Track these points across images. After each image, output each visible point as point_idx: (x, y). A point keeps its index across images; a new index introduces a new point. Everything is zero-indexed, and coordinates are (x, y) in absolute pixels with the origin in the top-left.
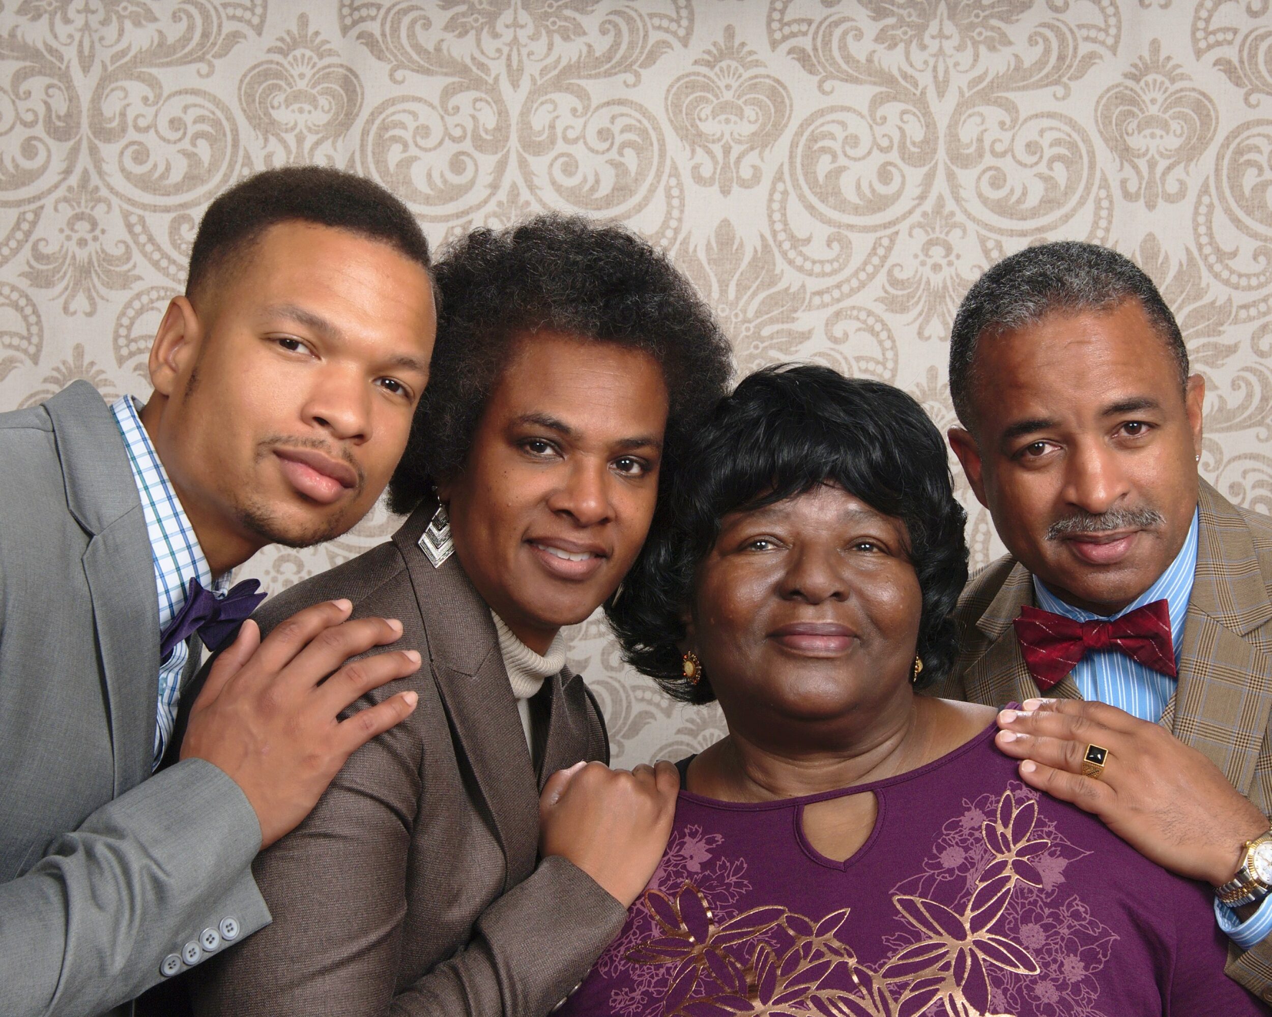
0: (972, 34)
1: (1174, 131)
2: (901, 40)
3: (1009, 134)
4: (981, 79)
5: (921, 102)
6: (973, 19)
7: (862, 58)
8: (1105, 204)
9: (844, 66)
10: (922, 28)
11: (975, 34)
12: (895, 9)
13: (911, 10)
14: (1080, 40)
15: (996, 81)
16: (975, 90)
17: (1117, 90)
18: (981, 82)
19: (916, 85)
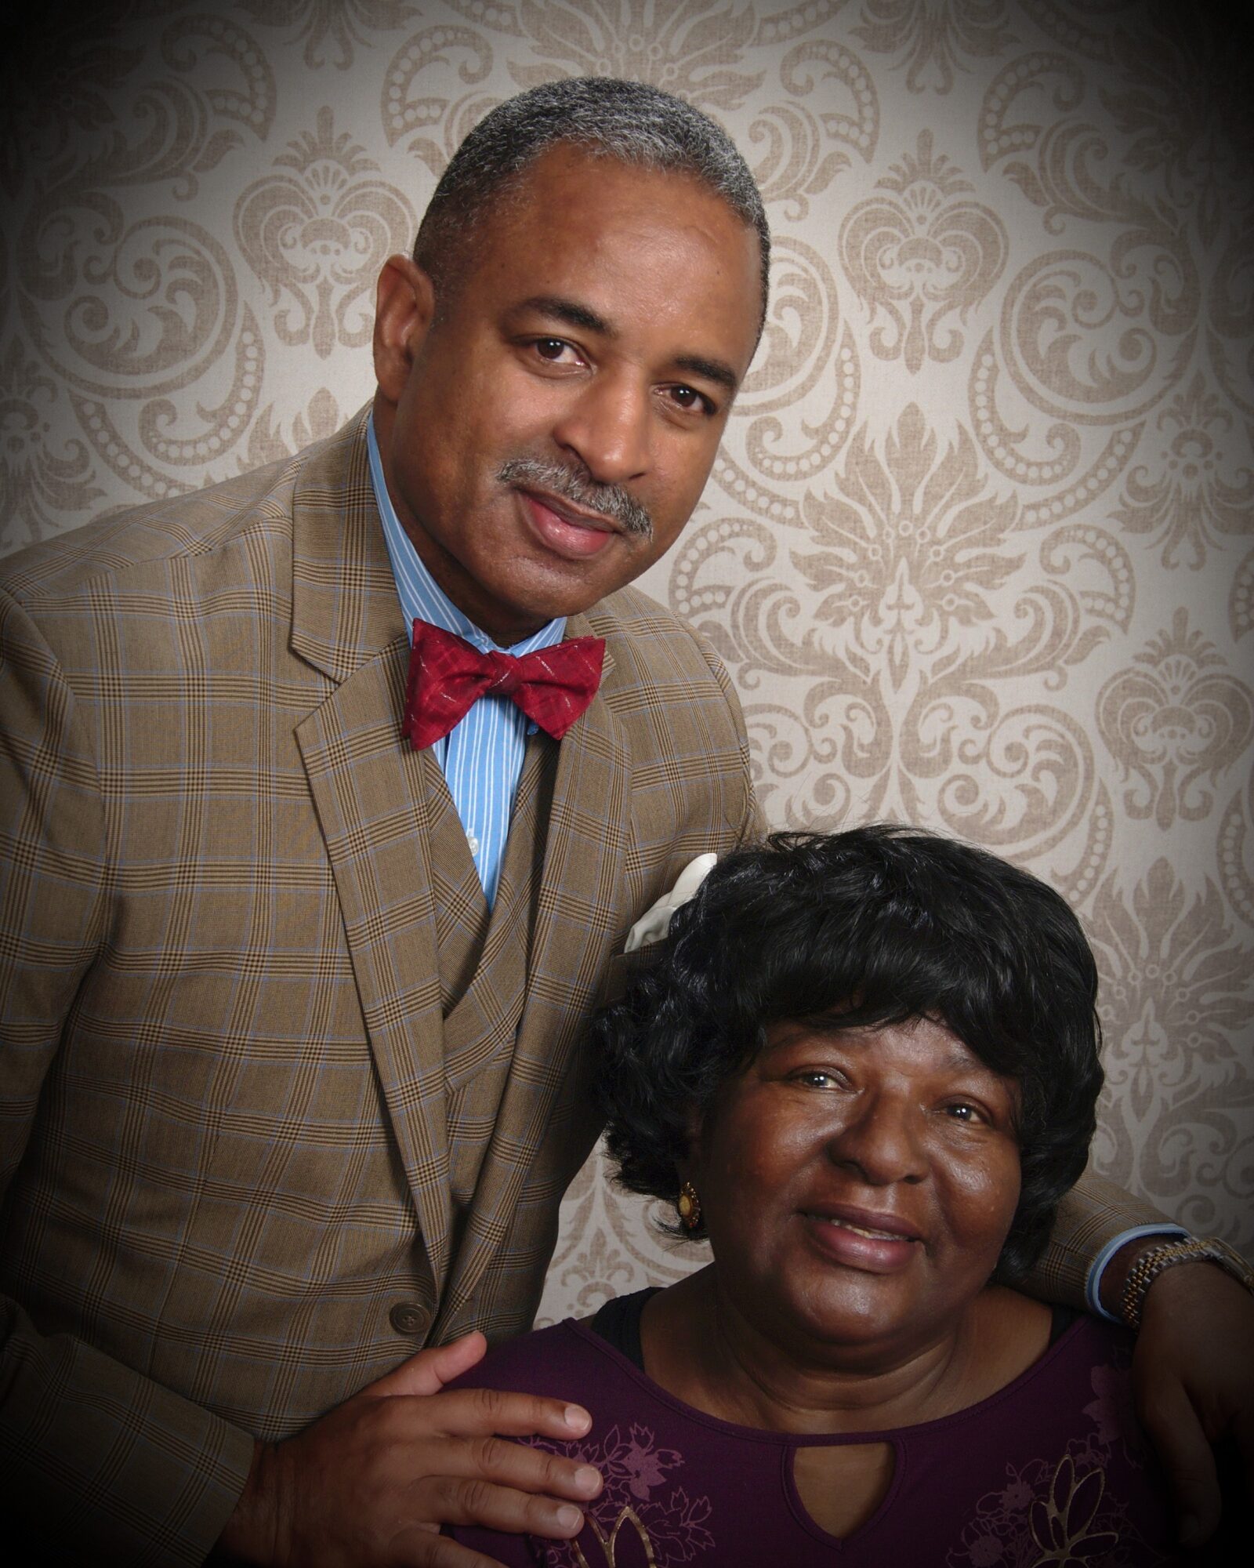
0: (939, 602)
1: (1200, 730)
2: (851, 614)
3: (985, 734)
4: (949, 660)
5: (872, 693)
6: (942, 582)
7: (798, 641)
8: (1103, 823)
9: (774, 651)
10: (875, 597)
11: (943, 603)
12: (843, 572)
13: (864, 572)
14: (1082, 612)
15: (970, 663)
16: (940, 675)
17: (1126, 677)
18: (949, 665)
19: (867, 670)
